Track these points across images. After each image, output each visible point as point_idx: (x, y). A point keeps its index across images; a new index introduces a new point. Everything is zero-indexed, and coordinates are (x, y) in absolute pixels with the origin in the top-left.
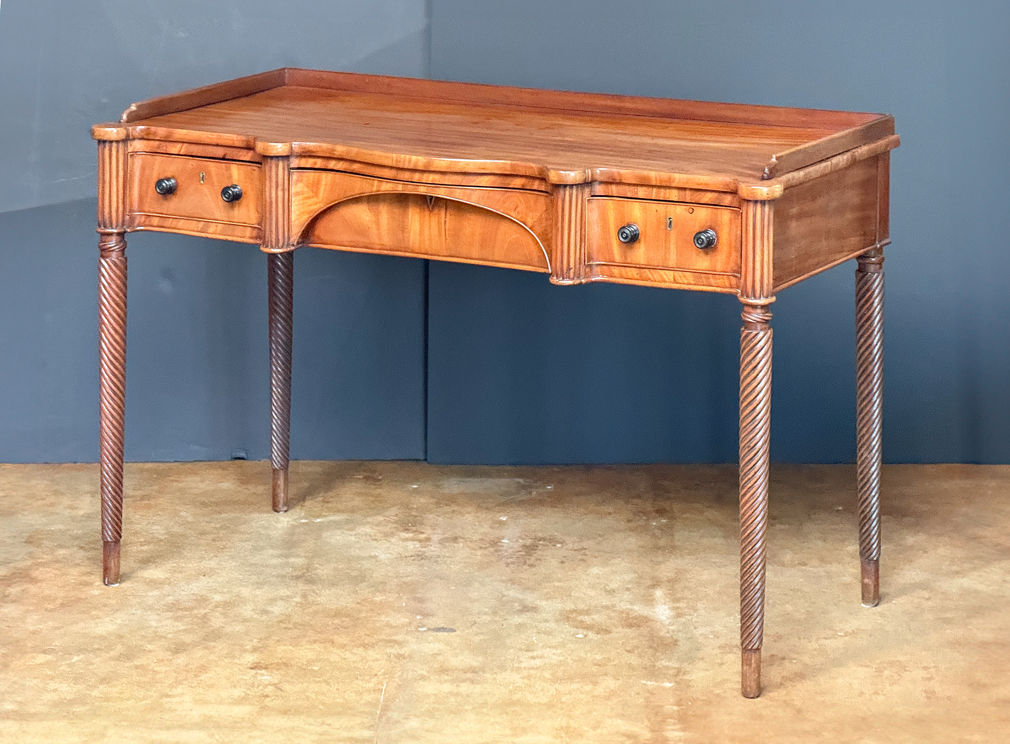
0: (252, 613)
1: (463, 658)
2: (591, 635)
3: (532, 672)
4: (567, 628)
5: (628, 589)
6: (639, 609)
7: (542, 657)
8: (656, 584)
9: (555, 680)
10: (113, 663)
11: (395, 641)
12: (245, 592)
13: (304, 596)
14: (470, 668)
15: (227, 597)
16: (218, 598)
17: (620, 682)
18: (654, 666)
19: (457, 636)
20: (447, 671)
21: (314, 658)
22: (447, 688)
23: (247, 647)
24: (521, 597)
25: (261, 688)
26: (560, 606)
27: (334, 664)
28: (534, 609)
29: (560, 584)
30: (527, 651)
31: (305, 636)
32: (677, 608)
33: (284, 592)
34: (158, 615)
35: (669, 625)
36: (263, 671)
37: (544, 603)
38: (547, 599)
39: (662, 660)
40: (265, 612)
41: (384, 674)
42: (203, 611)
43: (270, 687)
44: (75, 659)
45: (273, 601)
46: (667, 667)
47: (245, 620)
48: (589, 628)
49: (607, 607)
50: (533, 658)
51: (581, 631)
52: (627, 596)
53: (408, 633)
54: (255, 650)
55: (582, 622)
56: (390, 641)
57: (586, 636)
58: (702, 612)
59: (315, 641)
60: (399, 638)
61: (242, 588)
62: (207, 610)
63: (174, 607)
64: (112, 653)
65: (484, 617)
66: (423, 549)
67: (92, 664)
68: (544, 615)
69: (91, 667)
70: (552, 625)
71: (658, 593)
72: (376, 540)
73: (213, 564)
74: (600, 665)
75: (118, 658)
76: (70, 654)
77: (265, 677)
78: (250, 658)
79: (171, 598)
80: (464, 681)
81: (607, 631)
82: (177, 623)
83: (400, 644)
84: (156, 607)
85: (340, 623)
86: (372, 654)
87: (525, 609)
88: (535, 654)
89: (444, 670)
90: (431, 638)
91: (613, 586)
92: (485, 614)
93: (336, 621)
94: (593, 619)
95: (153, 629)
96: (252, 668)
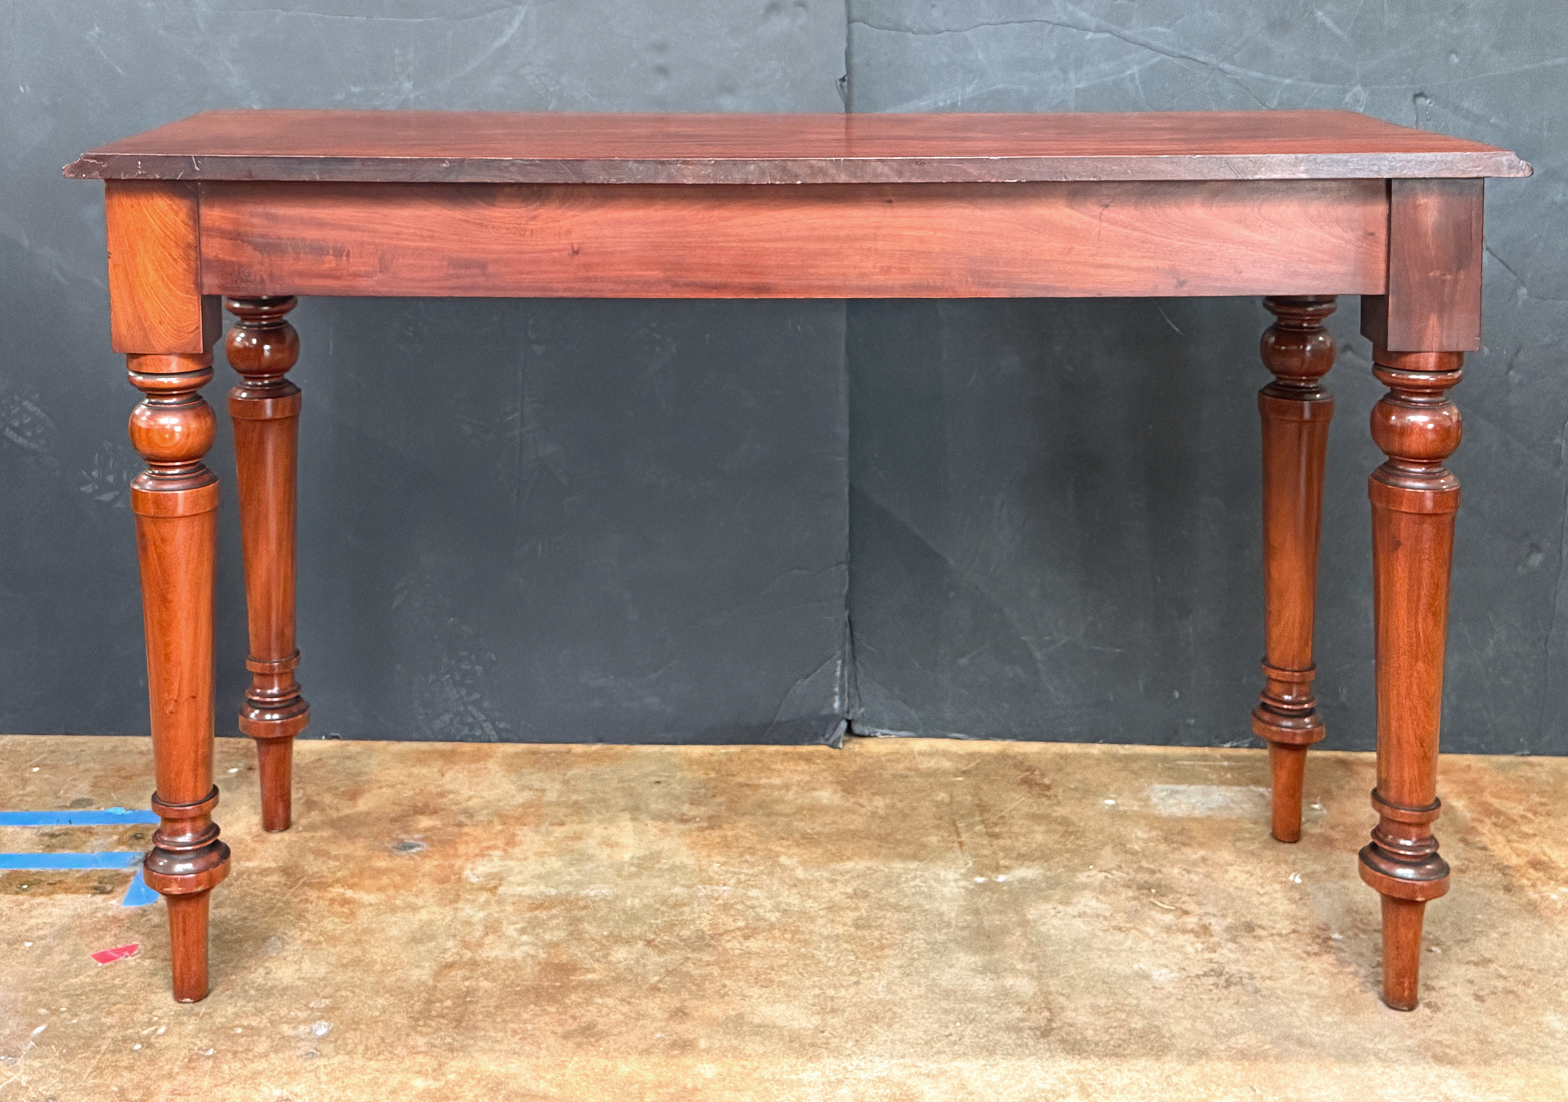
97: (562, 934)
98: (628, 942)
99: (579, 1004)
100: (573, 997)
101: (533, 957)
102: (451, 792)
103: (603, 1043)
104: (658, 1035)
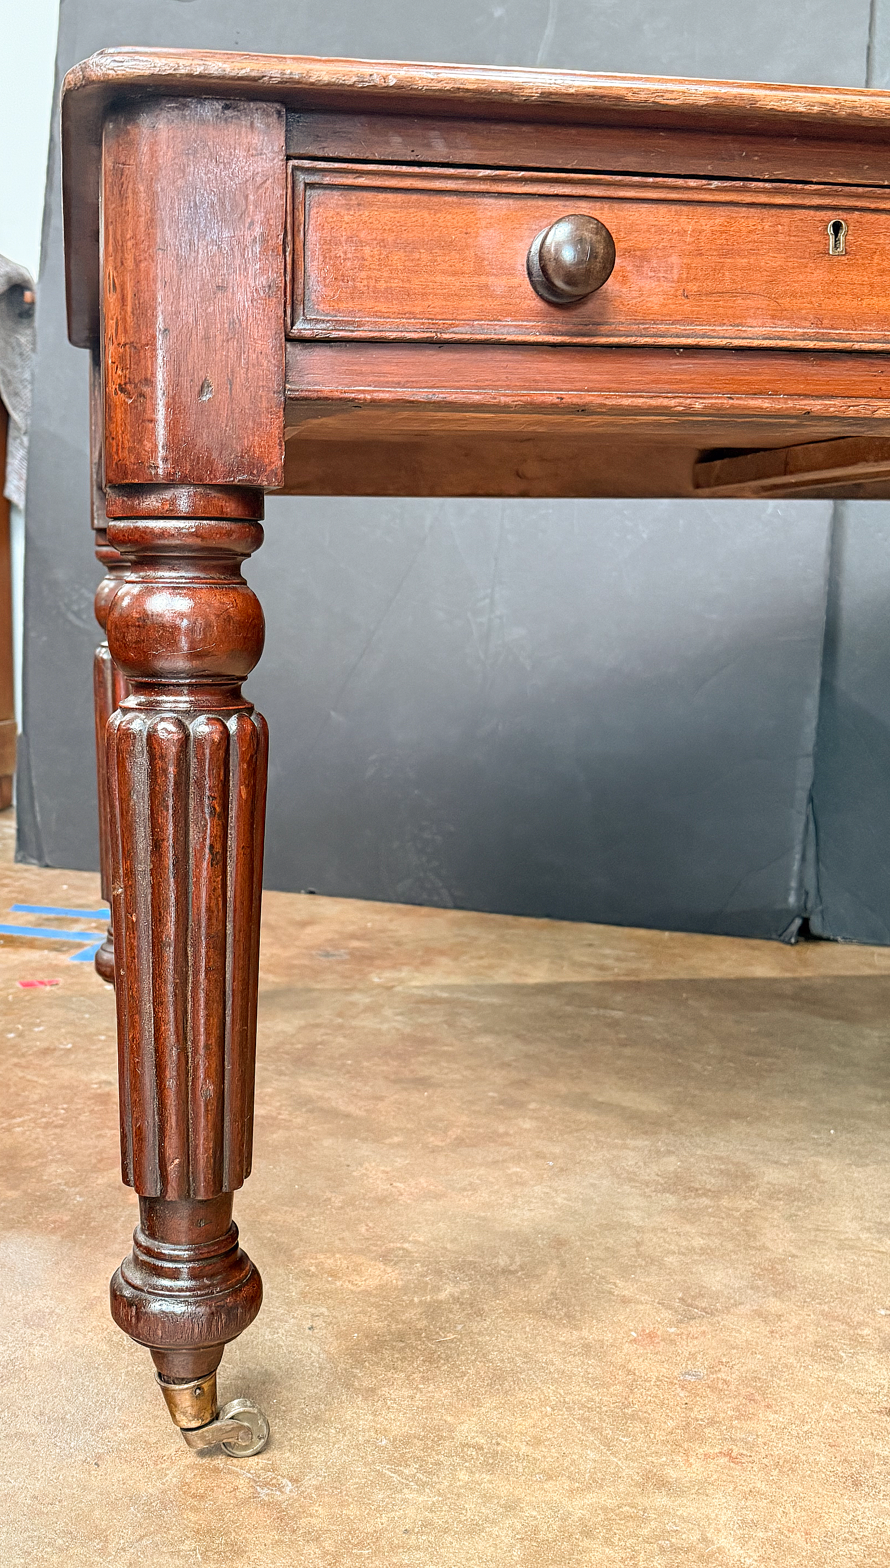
97: (438, 1019)
98: (497, 1033)
99: (423, 1064)
100: (421, 1059)
101: (398, 1030)
102: (391, 930)
103: (430, 1091)
104: (491, 1094)
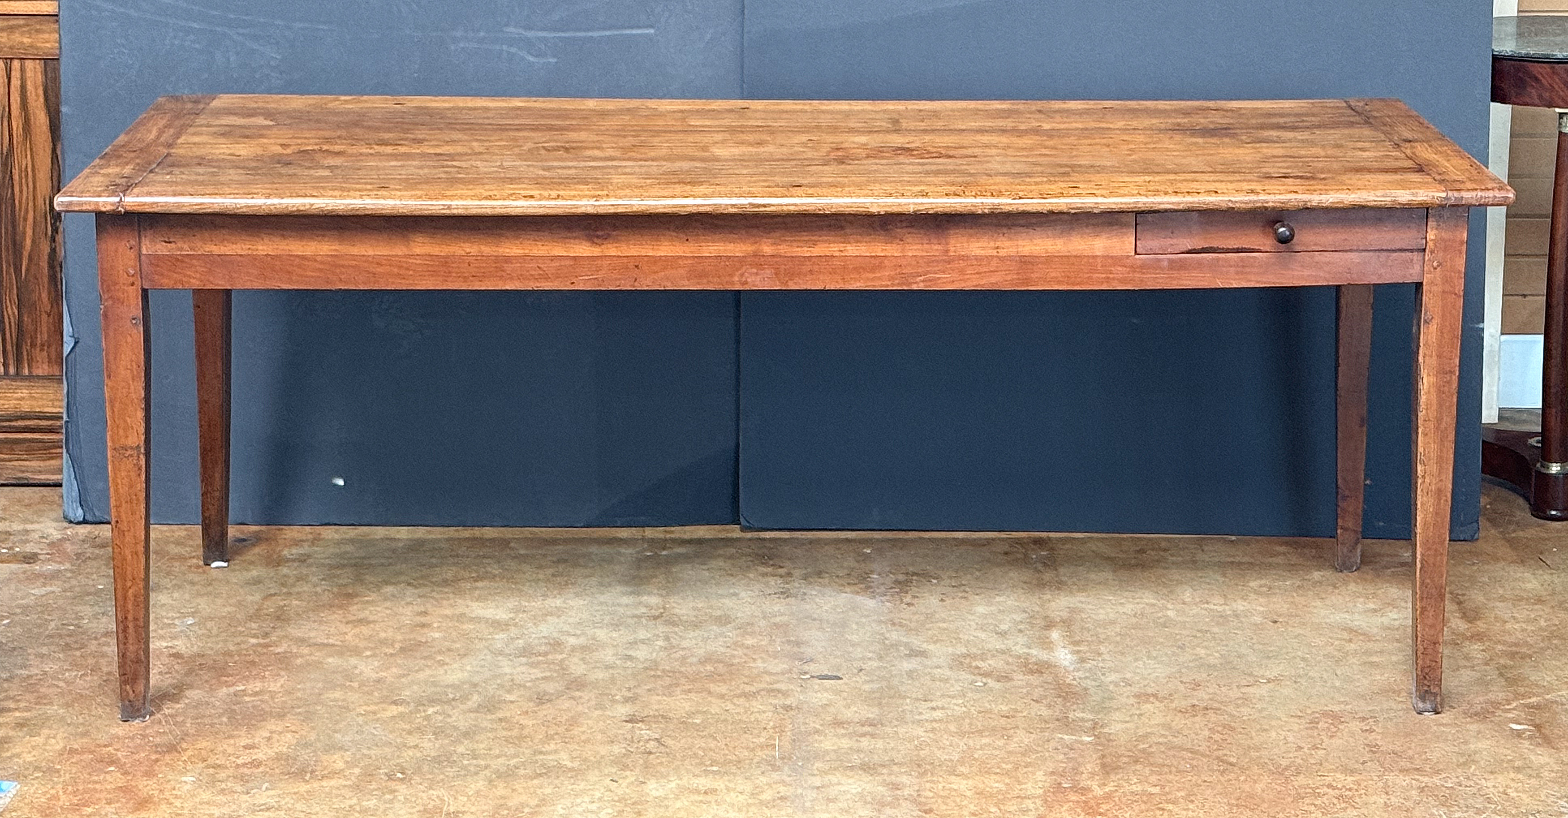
0: (614, 658)
1: (856, 709)
2: (991, 683)
3: (935, 725)
4: (965, 676)
5: (1020, 631)
6: (1038, 654)
7: (943, 708)
8: (1050, 625)
9: (962, 734)
10: (473, 715)
11: (779, 691)
12: (602, 634)
13: (667, 639)
14: (866, 721)
15: (582, 641)
16: (572, 641)
17: (1033, 736)
18: (1067, 717)
19: (846, 684)
20: (842, 723)
21: (693, 709)
22: (845, 743)
23: (617, 697)
24: (905, 640)
25: (641, 743)
26: (950, 650)
27: (717, 716)
28: (922, 654)
29: (945, 625)
30: (925, 701)
31: (677, 685)
32: (1079, 652)
33: (642, 634)
34: (511, 661)
35: (1073, 671)
36: (640, 725)
37: (932, 647)
38: (935, 643)
39: (1074, 711)
40: (630, 658)
41: (774, 728)
42: (560, 657)
43: (652, 742)
44: (430, 711)
45: (634, 644)
46: (1082, 720)
47: (607, 667)
48: (986, 675)
49: (1003, 652)
50: (933, 709)
51: (979, 678)
52: (1021, 639)
53: (790, 680)
54: (626, 700)
55: (977, 667)
56: (773, 690)
57: (985, 684)
58: (1107, 657)
59: (690, 691)
60: (782, 686)
61: (596, 630)
62: (564, 656)
63: (526, 651)
64: (470, 703)
65: (870, 663)
66: (786, 586)
67: (449, 716)
68: (935, 659)
69: (449, 720)
70: (948, 672)
71: (1055, 635)
72: (732, 575)
73: (558, 602)
74: (1008, 717)
75: (476, 711)
76: (424, 705)
77: (643, 731)
78: (623, 710)
79: (520, 641)
80: (864, 735)
81: (1007, 678)
82: (534, 671)
83: (785, 694)
84: (507, 651)
85: (713, 669)
86: (756, 705)
87: (915, 653)
88: (934, 704)
89: (838, 723)
90: (816, 687)
91: (1004, 627)
92: (870, 659)
93: (708, 668)
94: (990, 665)
95: (508, 677)
96: (626, 721)
